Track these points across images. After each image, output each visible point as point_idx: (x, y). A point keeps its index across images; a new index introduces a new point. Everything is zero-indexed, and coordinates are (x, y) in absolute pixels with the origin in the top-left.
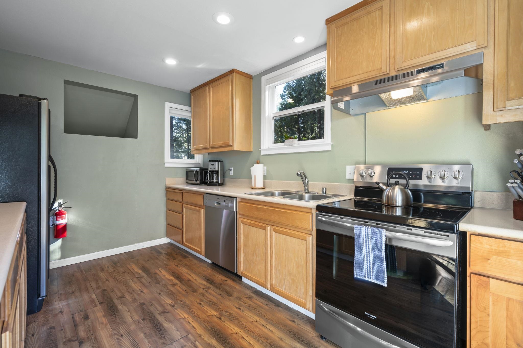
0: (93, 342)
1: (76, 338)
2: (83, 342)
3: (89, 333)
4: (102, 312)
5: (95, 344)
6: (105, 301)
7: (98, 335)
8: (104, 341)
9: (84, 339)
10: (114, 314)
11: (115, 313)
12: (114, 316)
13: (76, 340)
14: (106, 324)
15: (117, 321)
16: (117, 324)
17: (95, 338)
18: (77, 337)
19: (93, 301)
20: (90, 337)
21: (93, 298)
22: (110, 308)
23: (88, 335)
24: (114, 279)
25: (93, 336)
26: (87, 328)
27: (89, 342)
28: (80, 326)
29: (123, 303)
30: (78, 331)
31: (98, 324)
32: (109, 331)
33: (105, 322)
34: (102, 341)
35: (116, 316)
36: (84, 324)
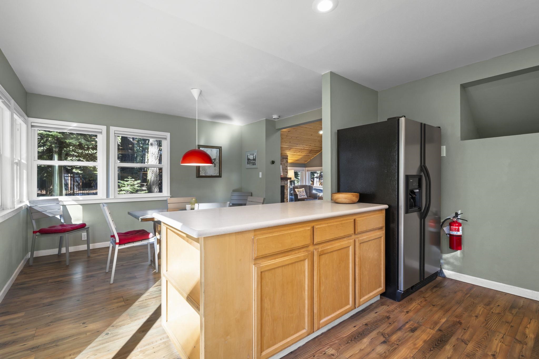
0: (390, 350)
1: (387, 336)
2: (387, 342)
3: (398, 341)
4: (429, 337)
5: (389, 352)
6: (444, 332)
7: (400, 349)
8: (395, 357)
9: (389, 342)
10: (433, 348)
11: (435, 347)
12: (432, 349)
13: (385, 338)
14: (416, 348)
15: (426, 354)
16: (423, 356)
17: (395, 349)
18: (389, 336)
19: (436, 323)
20: (394, 344)
21: (440, 321)
22: (440, 340)
23: (395, 342)
24: (485, 320)
25: (397, 346)
26: (402, 337)
27: (389, 346)
28: (401, 332)
29: (455, 348)
30: (394, 334)
31: (412, 342)
32: (409, 355)
33: (417, 346)
34: (394, 355)
35: (432, 350)
36: (406, 333)
